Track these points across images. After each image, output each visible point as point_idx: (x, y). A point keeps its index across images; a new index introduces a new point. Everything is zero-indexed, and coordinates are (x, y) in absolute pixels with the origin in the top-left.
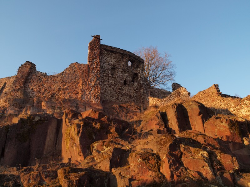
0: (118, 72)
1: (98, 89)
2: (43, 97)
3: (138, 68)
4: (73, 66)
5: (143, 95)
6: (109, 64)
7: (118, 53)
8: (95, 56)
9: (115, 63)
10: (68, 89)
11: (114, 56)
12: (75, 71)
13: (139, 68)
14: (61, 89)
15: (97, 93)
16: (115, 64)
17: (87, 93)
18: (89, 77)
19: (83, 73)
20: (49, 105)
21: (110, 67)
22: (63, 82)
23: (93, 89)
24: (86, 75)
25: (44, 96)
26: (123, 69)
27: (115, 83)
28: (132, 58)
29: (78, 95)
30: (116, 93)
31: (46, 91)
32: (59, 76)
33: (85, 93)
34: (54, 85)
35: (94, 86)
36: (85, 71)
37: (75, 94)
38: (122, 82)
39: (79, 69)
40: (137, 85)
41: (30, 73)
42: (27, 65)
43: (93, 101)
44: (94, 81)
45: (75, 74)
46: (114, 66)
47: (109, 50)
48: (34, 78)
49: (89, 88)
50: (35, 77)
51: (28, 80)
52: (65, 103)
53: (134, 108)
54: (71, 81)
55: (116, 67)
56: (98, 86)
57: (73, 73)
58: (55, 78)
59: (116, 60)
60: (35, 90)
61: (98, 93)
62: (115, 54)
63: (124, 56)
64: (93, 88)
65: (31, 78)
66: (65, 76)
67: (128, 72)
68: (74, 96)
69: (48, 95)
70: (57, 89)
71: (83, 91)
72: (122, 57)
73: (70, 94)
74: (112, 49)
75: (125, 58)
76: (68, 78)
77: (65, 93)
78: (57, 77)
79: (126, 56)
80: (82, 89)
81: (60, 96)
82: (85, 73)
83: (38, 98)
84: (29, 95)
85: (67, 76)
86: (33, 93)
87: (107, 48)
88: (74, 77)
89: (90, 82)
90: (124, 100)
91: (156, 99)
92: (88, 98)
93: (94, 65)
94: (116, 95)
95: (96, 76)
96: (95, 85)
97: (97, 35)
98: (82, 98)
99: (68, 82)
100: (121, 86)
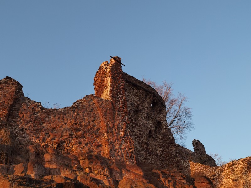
0: (142, 118)
1: (130, 142)
2: (43, 146)
3: (161, 114)
4: (89, 99)
5: (176, 156)
6: (132, 104)
7: (142, 88)
8: (119, 89)
9: (139, 103)
10: (85, 137)
11: (136, 93)
12: (93, 109)
13: (163, 114)
14: (74, 136)
15: (130, 149)
16: (138, 105)
17: (117, 147)
18: (115, 122)
19: (105, 114)
20: (60, 162)
21: (134, 108)
22: (76, 124)
23: (123, 142)
24: (110, 118)
25: (45, 145)
26: (147, 114)
27: (140, 134)
28: (156, 99)
29: (100, 148)
30: (143, 150)
31: (48, 135)
32: (68, 113)
33: (113, 146)
34: (60, 127)
35: (124, 137)
36: (108, 111)
37: (96, 147)
38: (148, 132)
39: (100, 107)
40: (162, 139)
41: (16, 99)
42: (9, 84)
43: (126, 161)
44: (122, 128)
45: (94, 114)
46: (138, 107)
47: (131, 83)
48: (25, 110)
49: (118, 140)
50: (25, 107)
51: (13, 111)
52: (92, 162)
53: (179, 177)
54: (88, 124)
55: (140, 109)
56: (129, 138)
57: (90, 111)
58: (62, 115)
59: (139, 99)
60: (29, 131)
61: (132, 148)
62: (138, 89)
63: (148, 94)
64: (123, 140)
65: (19, 109)
66: (78, 115)
67: (152, 118)
68: (95, 150)
69: (52, 144)
70: (68, 134)
71: (110, 143)
72: (146, 95)
73: (89, 145)
74: (134, 82)
75: (149, 98)
76: (84, 119)
77: (80, 143)
78: (65, 115)
79: (150, 94)
80: (109, 140)
81: (73, 147)
82: (109, 114)
83: (36, 147)
84: (18, 140)
85: (81, 114)
86: (25, 137)
87: (129, 79)
88: (92, 119)
89: (117, 129)
90: (153, 161)
91: (200, 165)
92: (119, 156)
93: (120, 104)
94: (143, 152)
95: (125, 121)
96: (124, 135)
97: (118, 57)
98: (111, 155)
99: (83, 124)
100: (147, 140)
